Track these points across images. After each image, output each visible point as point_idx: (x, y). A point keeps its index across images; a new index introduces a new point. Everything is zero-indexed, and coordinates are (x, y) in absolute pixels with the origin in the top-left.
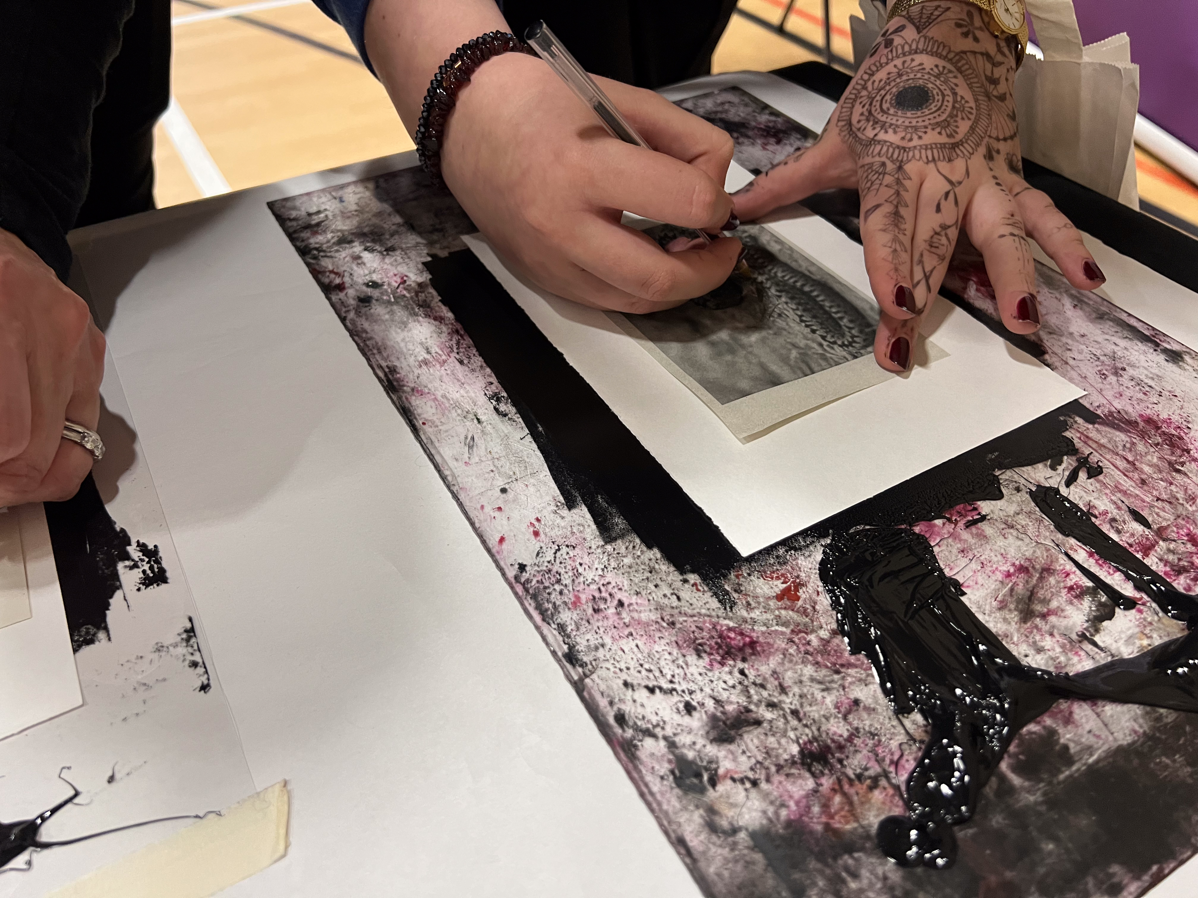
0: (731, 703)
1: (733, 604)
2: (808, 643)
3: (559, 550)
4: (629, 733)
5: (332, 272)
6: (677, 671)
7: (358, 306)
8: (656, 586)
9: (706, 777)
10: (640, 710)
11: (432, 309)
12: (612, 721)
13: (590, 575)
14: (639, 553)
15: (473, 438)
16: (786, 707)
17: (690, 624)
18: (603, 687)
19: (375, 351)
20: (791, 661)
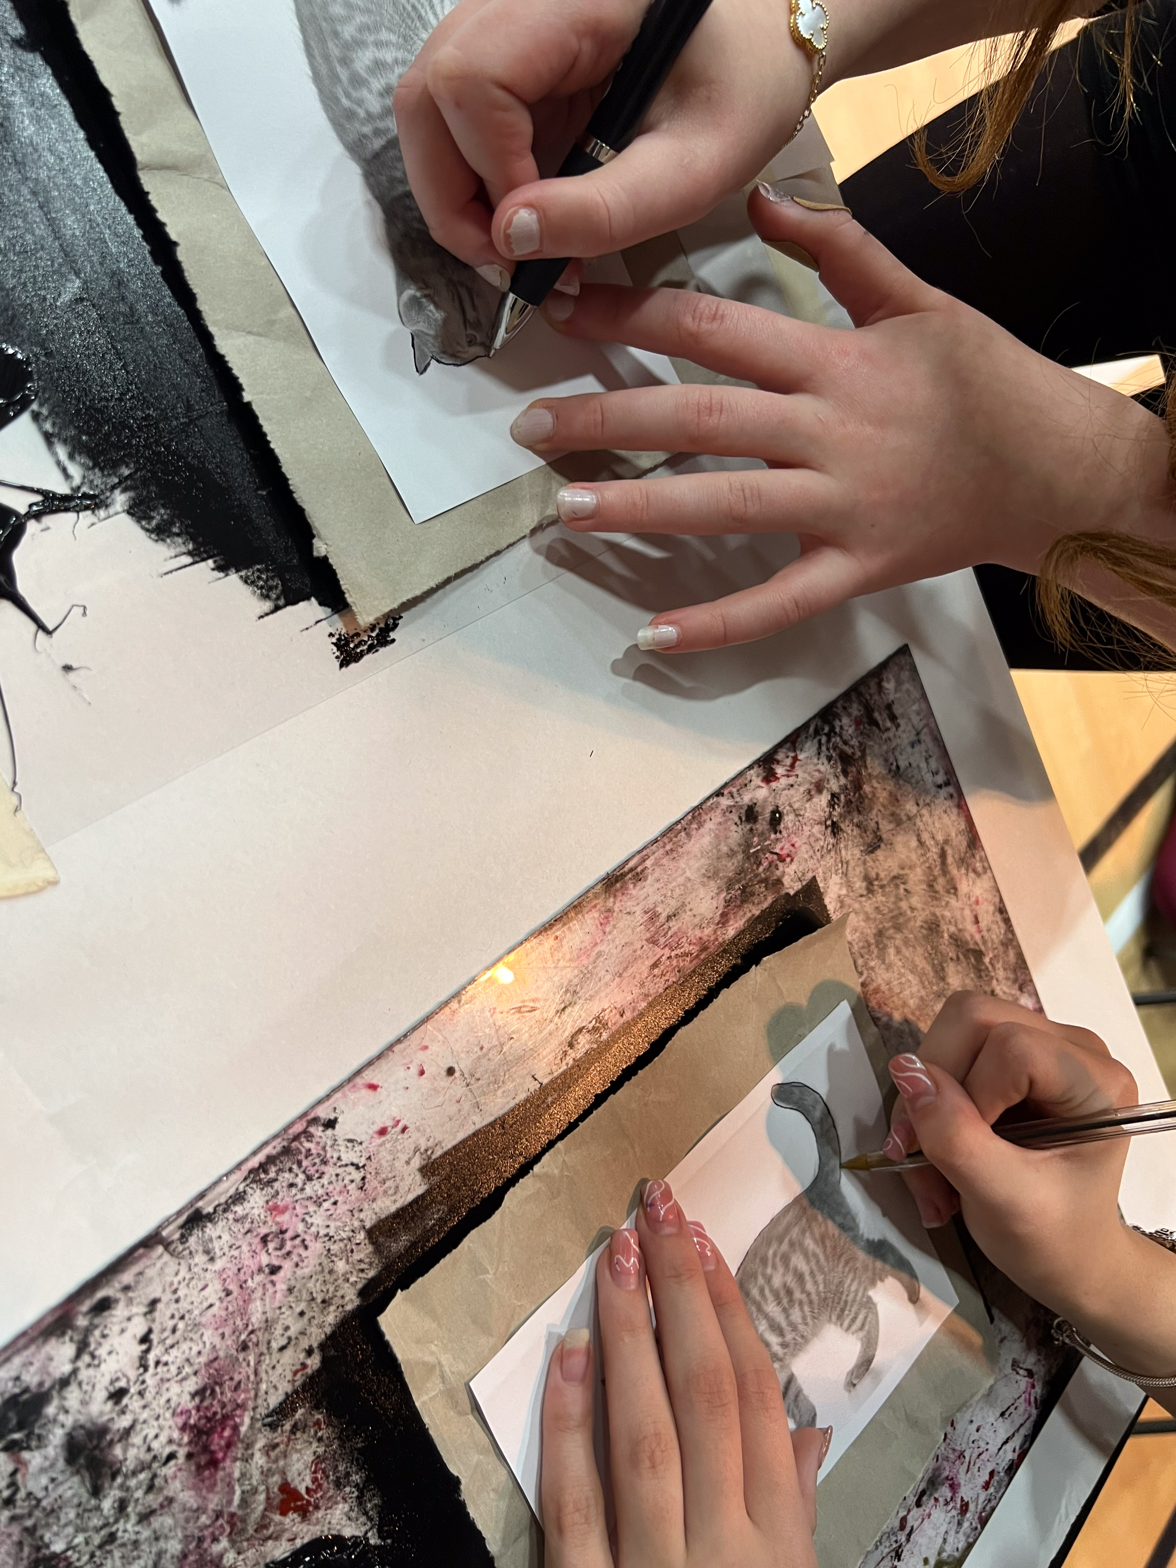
0: (125, 1451)
1: (273, 1427)
2: (215, 1539)
3: (358, 1167)
4: (82, 1322)
5: (795, 759)
6: (173, 1369)
7: (741, 807)
8: (302, 1314)
9: (17, 1436)
10: (116, 1329)
11: (739, 907)
12: (100, 1294)
13: (318, 1220)
14: (353, 1279)
15: (533, 1010)
16: (121, 1525)
17: (244, 1372)
18: (150, 1273)
19: (668, 847)
20: (187, 1521)
